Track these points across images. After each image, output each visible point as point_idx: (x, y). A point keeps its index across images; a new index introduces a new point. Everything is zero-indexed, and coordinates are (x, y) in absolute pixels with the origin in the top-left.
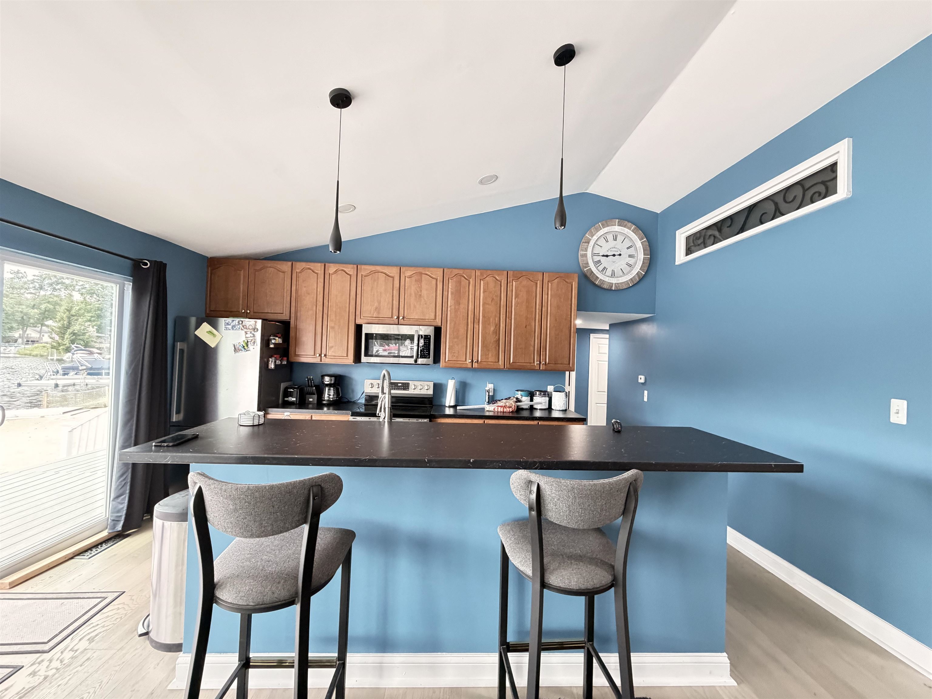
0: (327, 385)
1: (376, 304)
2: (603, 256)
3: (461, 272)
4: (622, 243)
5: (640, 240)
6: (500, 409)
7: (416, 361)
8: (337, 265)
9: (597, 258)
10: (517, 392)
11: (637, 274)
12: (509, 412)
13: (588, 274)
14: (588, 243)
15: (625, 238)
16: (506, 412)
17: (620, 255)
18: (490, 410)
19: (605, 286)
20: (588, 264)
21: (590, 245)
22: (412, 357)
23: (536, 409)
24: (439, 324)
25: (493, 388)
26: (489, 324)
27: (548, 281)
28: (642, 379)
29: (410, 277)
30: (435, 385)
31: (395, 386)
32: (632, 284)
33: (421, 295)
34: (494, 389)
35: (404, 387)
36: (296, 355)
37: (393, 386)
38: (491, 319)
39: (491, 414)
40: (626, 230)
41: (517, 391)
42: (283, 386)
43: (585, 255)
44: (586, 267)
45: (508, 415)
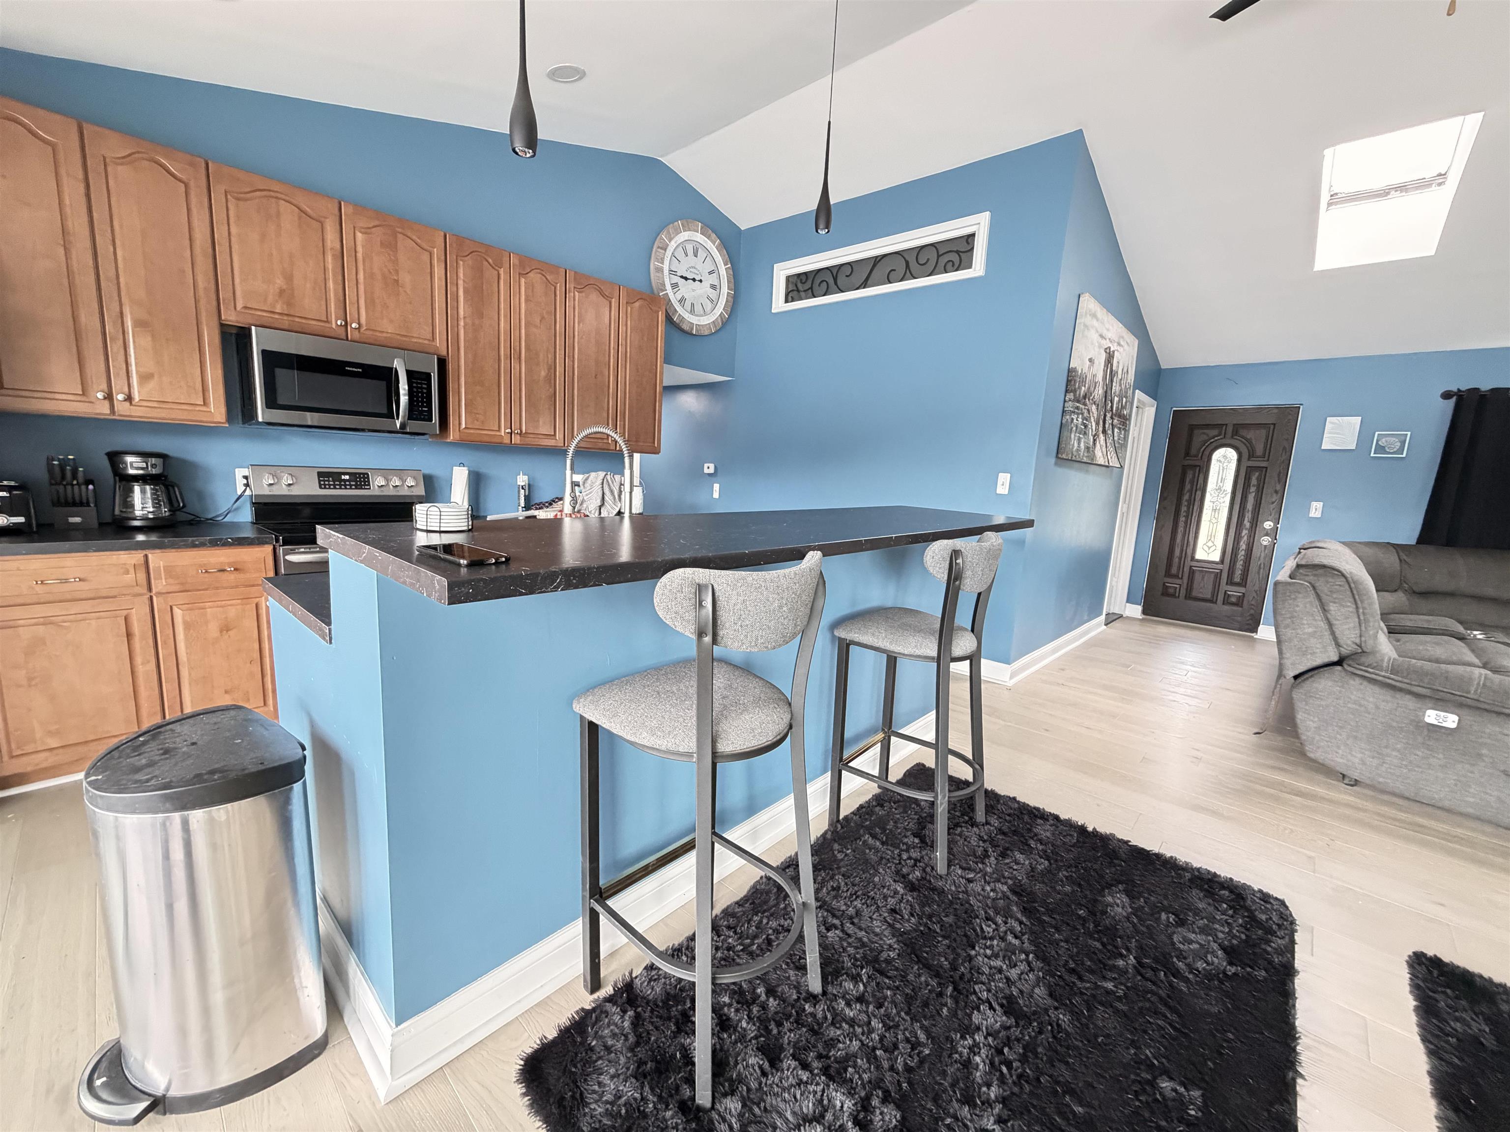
0: (135, 479)
2: (682, 277)
3: (482, 249)
4: (704, 262)
5: (725, 265)
7: (402, 426)
9: (676, 279)
11: (720, 315)
14: (665, 250)
15: (707, 256)
17: (701, 281)
19: (685, 327)
20: (664, 284)
21: (666, 254)
24: (444, 353)
25: (528, 482)
26: (538, 364)
27: (626, 303)
28: (709, 468)
29: (366, 232)
31: (333, 481)
32: (715, 330)
33: (397, 281)
34: (529, 485)
35: (356, 482)
36: (6, 391)
37: (329, 481)
38: (541, 356)
40: (709, 244)
43: (661, 270)
44: (663, 291)
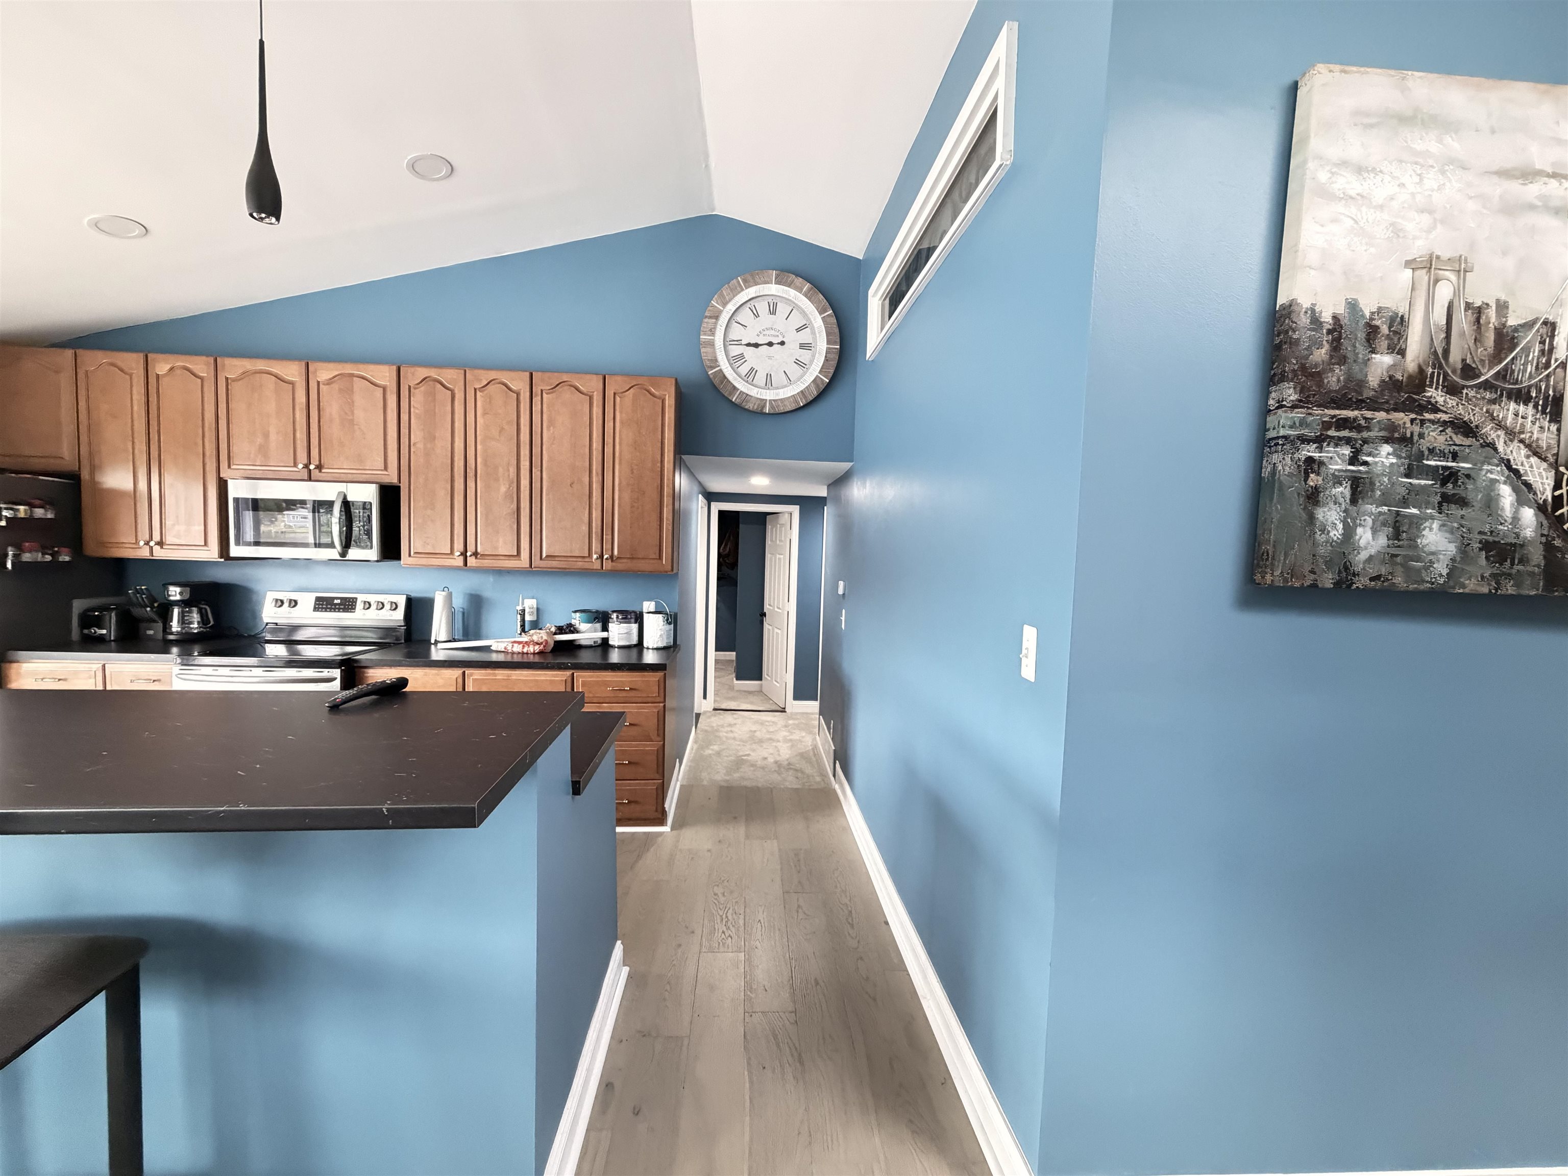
0: (176, 603)
1: (259, 440)
2: (749, 345)
3: (433, 373)
4: (786, 319)
5: (820, 313)
6: (517, 648)
7: (343, 554)
8: (171, 357)
9: (735, 350)
10: (573, 614)
11: (814, 381)
12: (534, 654)
13: (716, 381)
14: (717, 318)
15: (792, 310)
16: (527, 653)
17: (782, 343)
18: (499, 650)
19: (750, 406)
20: (716, 360)
21: (720, 322)
22: (331, 545)
23: (613, 647)
24: (394, 480)
25: (535, 606)
26: (497, 480)
27: (615, 394)
28: (843, 588)
29: (330, 382)
30: (410, 601)
31: (326, 605)
32: (805, 402)
33: (352, 420)
34: (538, 609)
35: (345, 605)
36: (103, 544)
37: (322, 605)
38: (501, 470)
39: (501, 658)
40: (791, 293)
41: (575, 612)
42: (78, 605)
43: (712, 344)
44: (712, 368)
45: (531, 658)
